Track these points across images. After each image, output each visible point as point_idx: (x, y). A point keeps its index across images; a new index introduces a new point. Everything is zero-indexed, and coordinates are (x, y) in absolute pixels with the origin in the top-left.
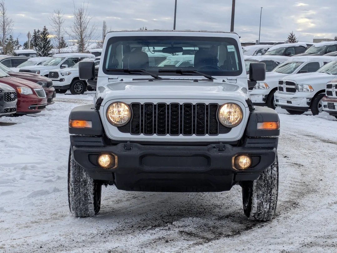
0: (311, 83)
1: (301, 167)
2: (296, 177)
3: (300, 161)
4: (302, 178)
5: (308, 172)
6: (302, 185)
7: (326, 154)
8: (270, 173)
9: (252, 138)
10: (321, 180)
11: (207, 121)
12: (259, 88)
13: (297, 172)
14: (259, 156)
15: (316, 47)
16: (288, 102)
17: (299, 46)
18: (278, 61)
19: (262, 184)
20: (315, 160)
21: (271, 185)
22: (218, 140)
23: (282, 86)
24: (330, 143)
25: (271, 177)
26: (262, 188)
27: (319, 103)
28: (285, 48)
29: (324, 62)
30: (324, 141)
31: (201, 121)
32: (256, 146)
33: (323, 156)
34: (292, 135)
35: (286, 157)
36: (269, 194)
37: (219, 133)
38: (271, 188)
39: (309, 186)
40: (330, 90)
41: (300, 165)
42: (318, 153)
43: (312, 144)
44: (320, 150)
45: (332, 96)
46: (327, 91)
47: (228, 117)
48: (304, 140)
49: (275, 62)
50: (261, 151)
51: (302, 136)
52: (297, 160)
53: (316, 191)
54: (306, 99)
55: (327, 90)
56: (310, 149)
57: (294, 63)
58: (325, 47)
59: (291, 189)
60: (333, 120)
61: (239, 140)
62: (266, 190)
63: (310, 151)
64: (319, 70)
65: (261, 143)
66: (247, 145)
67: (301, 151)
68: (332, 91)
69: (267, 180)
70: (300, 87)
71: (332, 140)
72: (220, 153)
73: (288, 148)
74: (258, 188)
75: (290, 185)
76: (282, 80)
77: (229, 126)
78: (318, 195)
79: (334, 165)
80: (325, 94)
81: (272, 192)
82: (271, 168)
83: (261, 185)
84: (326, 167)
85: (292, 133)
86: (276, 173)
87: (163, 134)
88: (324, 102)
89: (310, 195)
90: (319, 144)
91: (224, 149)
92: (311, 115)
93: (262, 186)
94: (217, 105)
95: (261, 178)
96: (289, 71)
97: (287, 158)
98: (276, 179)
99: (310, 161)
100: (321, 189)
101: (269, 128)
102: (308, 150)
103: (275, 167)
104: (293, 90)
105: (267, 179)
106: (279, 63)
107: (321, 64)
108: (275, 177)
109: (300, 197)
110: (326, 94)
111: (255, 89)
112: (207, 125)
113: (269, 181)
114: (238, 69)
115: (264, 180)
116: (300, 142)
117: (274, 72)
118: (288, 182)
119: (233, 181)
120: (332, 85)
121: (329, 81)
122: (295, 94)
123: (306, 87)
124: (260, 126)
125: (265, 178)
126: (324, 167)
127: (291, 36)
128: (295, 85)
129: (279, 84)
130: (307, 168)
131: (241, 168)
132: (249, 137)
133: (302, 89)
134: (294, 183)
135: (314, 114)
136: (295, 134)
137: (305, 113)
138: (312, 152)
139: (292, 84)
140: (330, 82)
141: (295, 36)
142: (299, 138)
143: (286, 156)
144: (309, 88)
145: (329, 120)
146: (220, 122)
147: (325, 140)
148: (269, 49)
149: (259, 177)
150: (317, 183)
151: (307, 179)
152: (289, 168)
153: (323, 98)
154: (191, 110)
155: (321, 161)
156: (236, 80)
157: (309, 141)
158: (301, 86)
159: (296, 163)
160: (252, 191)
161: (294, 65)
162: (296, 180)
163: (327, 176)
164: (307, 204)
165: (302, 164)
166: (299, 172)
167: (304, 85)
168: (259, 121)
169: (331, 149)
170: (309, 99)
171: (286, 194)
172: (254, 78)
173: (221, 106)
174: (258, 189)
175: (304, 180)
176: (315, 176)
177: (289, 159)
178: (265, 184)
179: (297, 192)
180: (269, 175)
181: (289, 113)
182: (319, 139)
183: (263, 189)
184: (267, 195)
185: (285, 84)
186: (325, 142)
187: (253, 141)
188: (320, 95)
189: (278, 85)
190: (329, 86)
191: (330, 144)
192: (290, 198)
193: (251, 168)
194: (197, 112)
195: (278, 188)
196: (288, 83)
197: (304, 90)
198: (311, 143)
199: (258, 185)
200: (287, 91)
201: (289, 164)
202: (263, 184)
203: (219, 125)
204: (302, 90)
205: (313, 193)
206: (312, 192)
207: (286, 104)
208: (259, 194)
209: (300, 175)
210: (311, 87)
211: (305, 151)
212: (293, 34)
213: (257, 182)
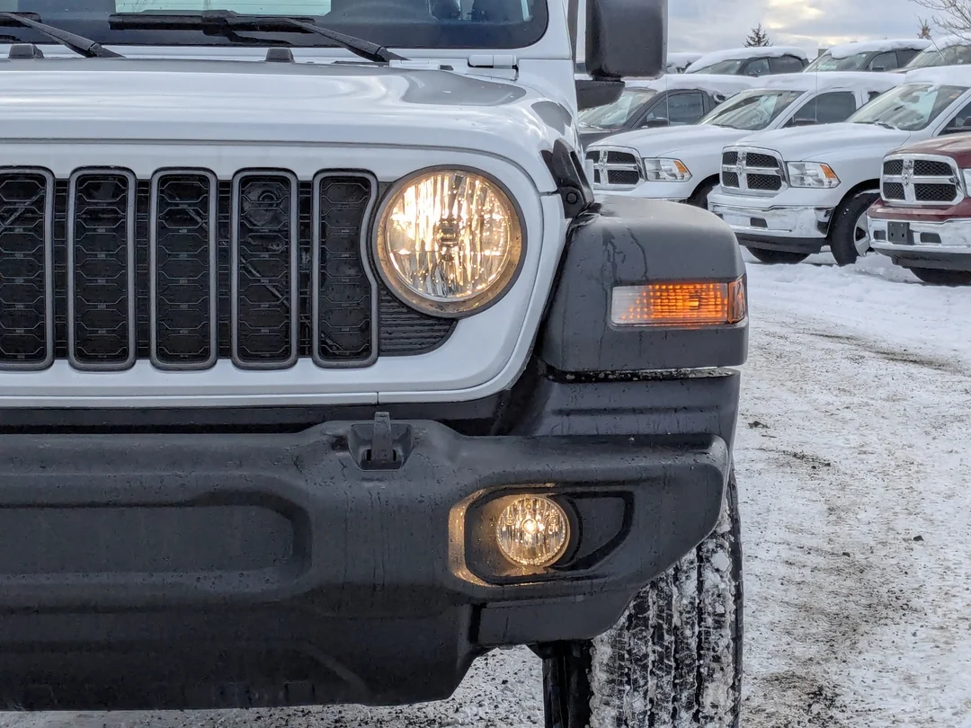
0: (832, 157)
1: (823, 472)
2: (806, 525)
3: (815, 445)
4: (830, 529)
5: (853, 498)
6: (839, 571)
7: (911, 412)
8: (690, 586)
9: (583, 378)
10: (918, 538)
11: (305, 279)
12: (658, 176)
13: (807, 494)
14: (623, 494)
15: (835, 57)
16: (756, 222)
17: (782, 54)
18: (721, 92)
19: (646, 656)
20: (872, 438)
21: (700, 657)
22: (369, 397)
23: (733, 168)
24: (911, 364)
25: (700, 612)
26: (645, 678)
27: (860, 223)
28: (739, 63)
29: (869, 93)
30: (890, 356)
31: (265, 281)
32: (602, 431)
33: (901, 420)
34: (774, 335)
35: (756, 424)
36: (689, 707)
37: (381, 353)
38: (699, 674)
39: (868, 576)
40: (896, 178)
41: (817, 464)
42: (879, 404)
43: (847, 367)
44: (882, 393)
45: (904, 198)
46: (884, 183)
47: (443, 257)
48: (819, 353)
49: (710, 94)
50: (634, 464)
51: (812, 338)
52: (802, 439)
53: (906, 607)
54: (813, 211)
55: (884, 178)
56: (845, 391)
57: (769, 96)
58: (864, 55)
59: (792, 594)
60: (906, 282)
61: (501, 394)
62: (668, 689)
63: (846, 399)
64: (857, 116)
65: (634, 411)
66: (550, 424)
67: (814, 396)
68: (904, 183)
69: (675, 630)
70: (793, 171)
71: (918, 351)
72: (367, 485)
73: (764, 385)
74: (622, 677)
75: (783, 570)
76: (733, 149)
77: (441, 305)
78: (922, 634)
79: (953, 461)
80: (879, 194)
81: (707, 699)
82: (700, 559)
83: (640, 660)
84: (921, 467)
85: (772, 329)
86: (727, 586)
87: (29, 359)
88: (874, 221)
89: (887, 634)
90: (874, 366)
91: (400, 452)
92: (831, 265)
93: (645, 667)
94: (366, 183)
95: (637, 620)
96: (755, 122)
97: (763, 431)
98: (730, 618)
99: (855, 440)
100: (929, 589)
101: (681, 315)
102: (837, 392)
103: (720, 551)
104: (772, 183)
105: (676, 620)
106: (722, 98)
107: (861, 96)
108: (720, 609)
109: (842, 648)
110: (882, 194)
111: (647, 179)
112: (305, 304)
113: (688, 633)
114: (526, 15)
115: (658, 628)
116: (804, 361)
117: (709, 125)
118: (773, 553)
119: (464, 646)
120: (902, 161)
121: (892, 149)
122: (777, 194)
123: (812, 169)
124: (627, 308)
125: (659, 616)
126: (914, 468)
127: (757, 39)
128: (776, 165)
129: (724, 163)
130: (847, 478)
131: (513, 573)
132: (560, 377)
133: (802, 179)
134: (802, 557)
135: (841, 262)
136: (784, 331)
137: (812, 257)
138: (856, 400)
139: (769, 161)
140: (895, 152)
141: (766, 37)
142: (800, 343)
143: (757, 419)
144: (822, 176)
145: (892, 280)
146: (382, 286)
147: (894, 354)
148: (689, 64)
149: (627, 613)
150: (905, 554)
151: (857, 533)
152: (772, 478)
153: (873, 206)
154: (206, 209)
155: (897, 440)
156: (515, 67)
157: (838, 356)
158: (797, 167)
159: (798, 450)
160: (586, 692)
161: (771, 103)
162: (808, 541)
163: (938, 517)
164: (877, 693)
165: (825, 455)
166: (815, 496)
167: (808, 166)
168: (623, 275)
169: (926, 390)
170: (824, 213)
171: (772, 626)
172: (611, 65)
173: (391, 189)
174: (621, 683)
175: (841, 540)
176: (886, 515)
177: (771, 432)
178: (660, 654)
179: (822, 612)
180: (685, 601)
181: (757, 260)
182: (871, 347)
183: (652, 682)
184: (674, 714)
185: (744, 162)
186: (892, 359)
187: (589, 396)
188: (860, 196)
189: (719, 168)
190: (893, 167)
191: (913, 369)
192: (792, 657)
193: (573, 568)
194: (241, 225)
195: (737, 671)
196: (753, 159)
197: (809, 180)
198: (846, 363)
199: (622, 658)
200: (750, 186)
201: (772, 455)
202: (650, 650)
203: (380, 301)
204: (799, 182)
205: (897, 616)
206: (891, 614)
207: (749, 229)
208: (626, 710)
209: (820, 513)
210: (830, 172)
211: (831, 398)
212: (761, 34)
213: (616, 643)
